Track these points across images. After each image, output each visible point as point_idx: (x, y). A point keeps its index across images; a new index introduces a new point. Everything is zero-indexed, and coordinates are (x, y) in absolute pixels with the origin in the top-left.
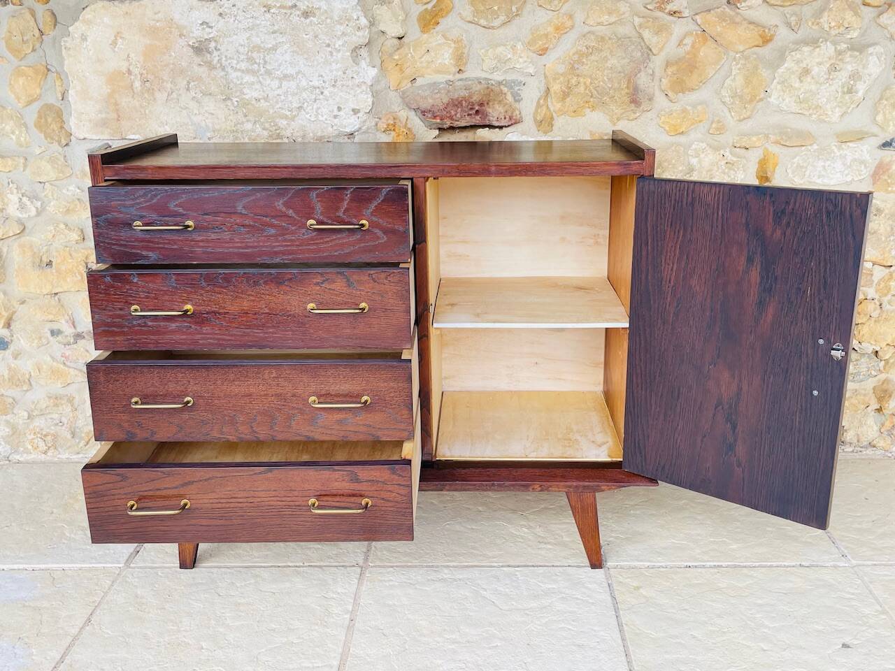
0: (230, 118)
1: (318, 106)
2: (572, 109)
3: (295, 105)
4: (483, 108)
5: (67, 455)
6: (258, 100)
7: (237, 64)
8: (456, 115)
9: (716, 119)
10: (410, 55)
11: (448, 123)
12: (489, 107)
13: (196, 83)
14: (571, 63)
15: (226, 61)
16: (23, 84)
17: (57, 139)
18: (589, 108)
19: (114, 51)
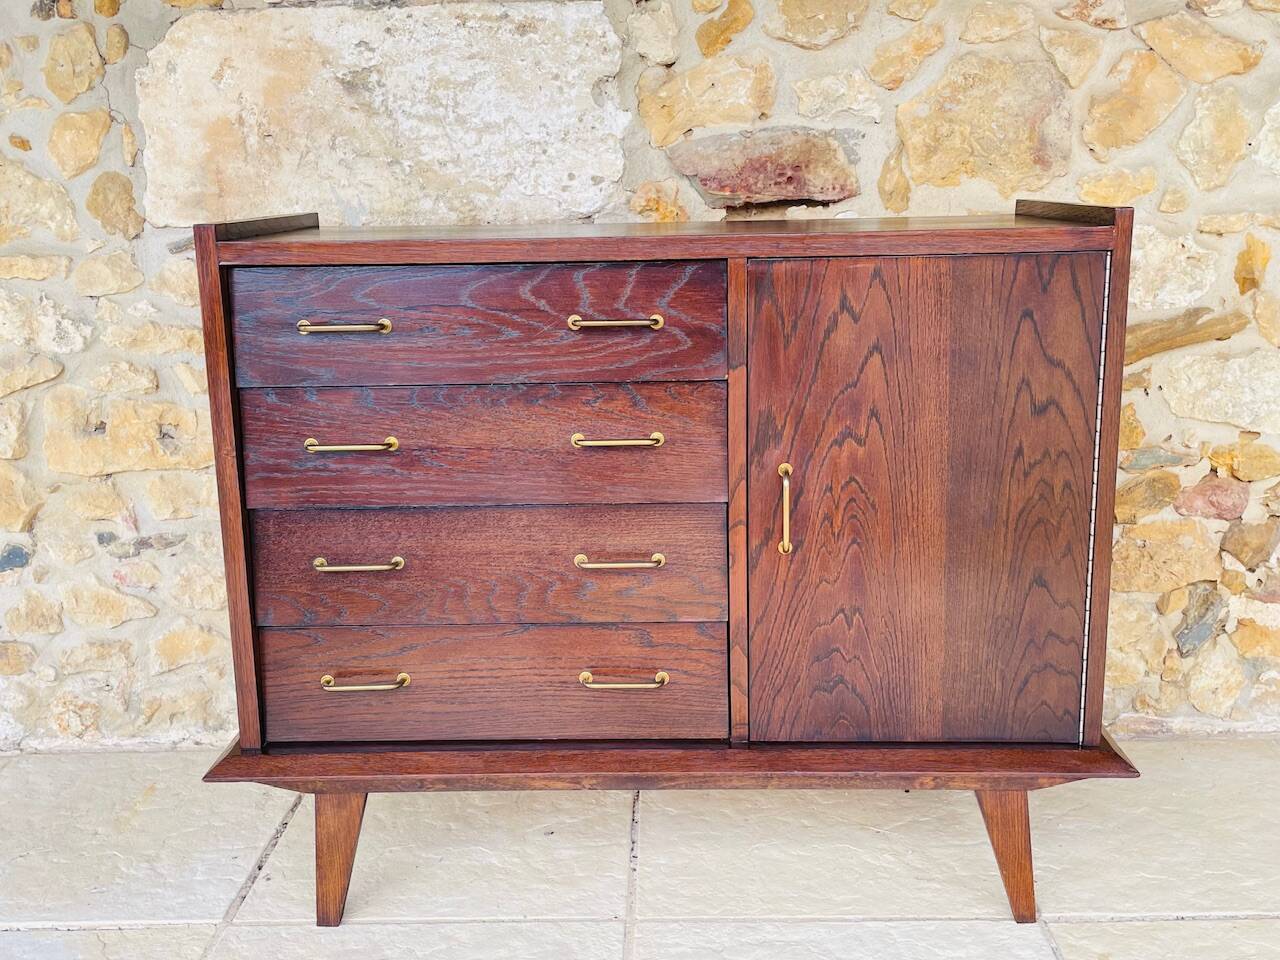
0: (399, 191)
1: (538, 172)
2: (940, 174)
3: (502, 171)
4: (800, 173)
5: (115, 740)
6: (443, 164)
7: (411, 107)
8: (756, 183)
9: (1171, 187)
10: (684, 91)
11: (742, 198)
12: (809, 173)
13: (345, 138)
14: (939, 101)
15: (395, 102)
16: (72, 141)
17: (121, 226)
18: (966, 172)
19: (218, 89)
